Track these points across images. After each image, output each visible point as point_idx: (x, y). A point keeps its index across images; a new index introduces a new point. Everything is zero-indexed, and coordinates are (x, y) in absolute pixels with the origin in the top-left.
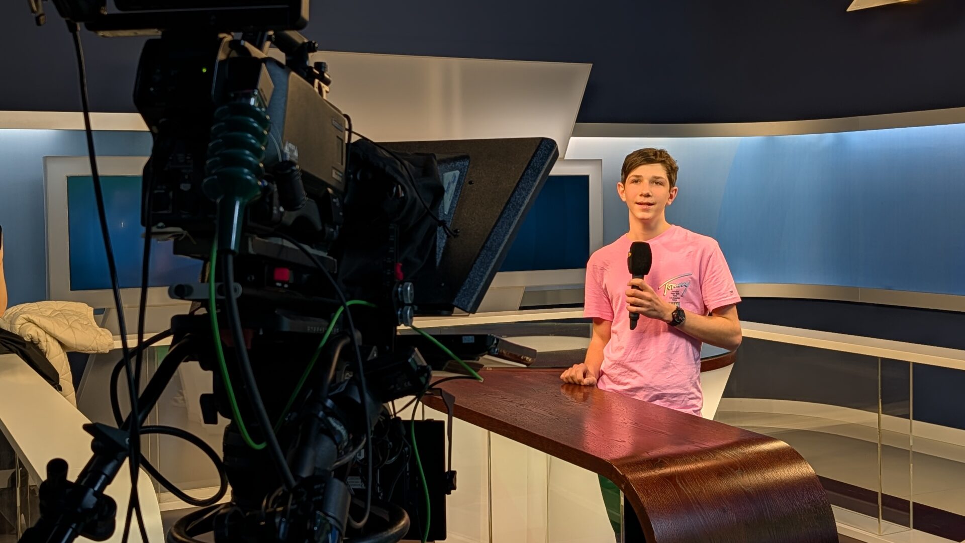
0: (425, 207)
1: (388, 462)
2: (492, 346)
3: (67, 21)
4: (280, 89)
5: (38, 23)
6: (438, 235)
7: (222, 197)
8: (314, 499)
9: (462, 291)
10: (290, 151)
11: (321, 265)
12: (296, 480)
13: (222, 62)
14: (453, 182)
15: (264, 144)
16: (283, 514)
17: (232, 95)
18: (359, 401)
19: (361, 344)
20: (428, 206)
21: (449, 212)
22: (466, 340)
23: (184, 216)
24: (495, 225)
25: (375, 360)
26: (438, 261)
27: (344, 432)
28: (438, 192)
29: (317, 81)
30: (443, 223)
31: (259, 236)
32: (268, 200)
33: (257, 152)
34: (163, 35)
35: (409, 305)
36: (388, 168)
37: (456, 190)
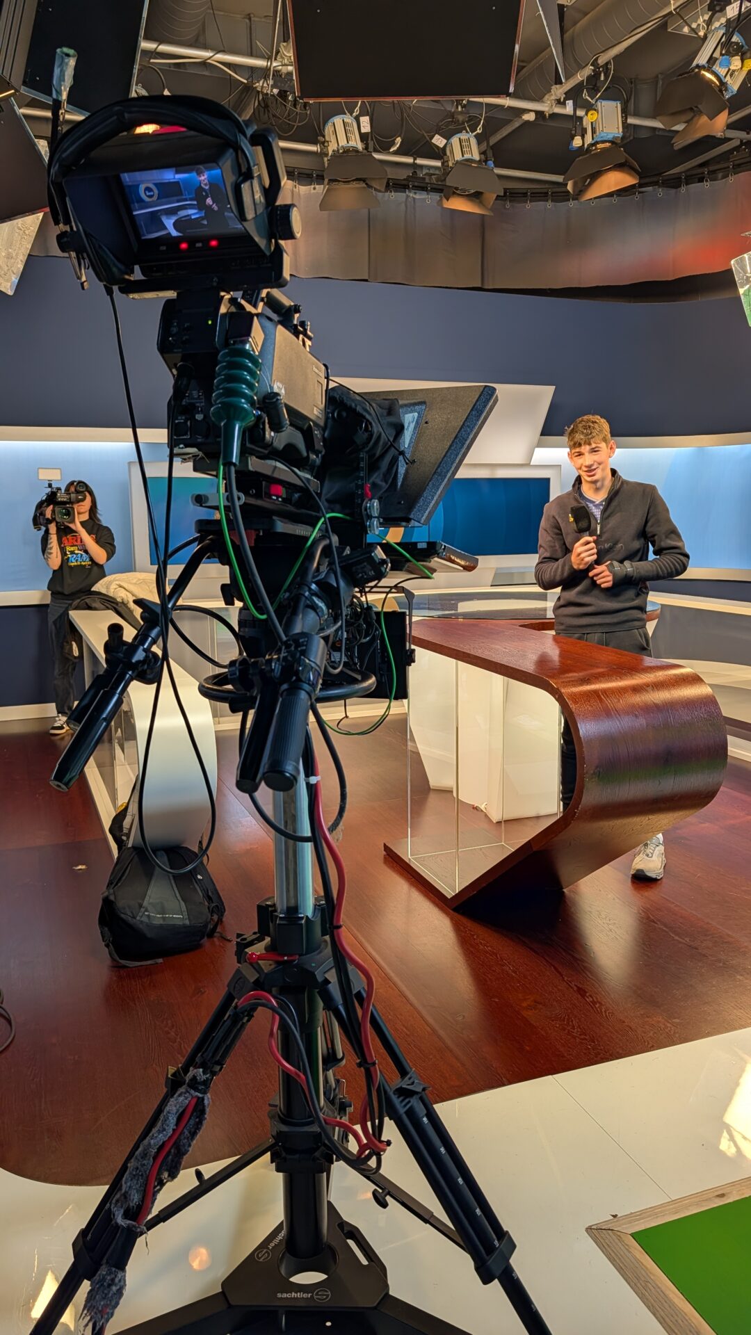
0: (389, 440)
1: (364, 641)
2: (441, 550)
3: (105, 285)
4: (268, 340)
5: (83, 288)
6: (400, 464)
7: (225, 421)
8: (299, 649)
9: (417, 507)
10: (278, 387)
11: (307, 485)
12: (286, 637)
13: (224, 315)
14: (413, 422)
15: (257, 380)
16: (278, 659)
17: (232, 342)
18: (335, 585)
19: (338, 545)
20: (391, 439)
21: (409, 446)
22: (420, 546)
23: (199, 440)
24: (445, 456)
25: (347, 555)
26: (399, 484)
27: (324, 608)
28: (400, 429)
29: (301, 336)
30: (402, 453)
31: (257, 457)
32: (261, 427)
33: (251, 386)
34: (177, 296)
35: (375, 517)
36: (359, 409)
37: (415, 428)
